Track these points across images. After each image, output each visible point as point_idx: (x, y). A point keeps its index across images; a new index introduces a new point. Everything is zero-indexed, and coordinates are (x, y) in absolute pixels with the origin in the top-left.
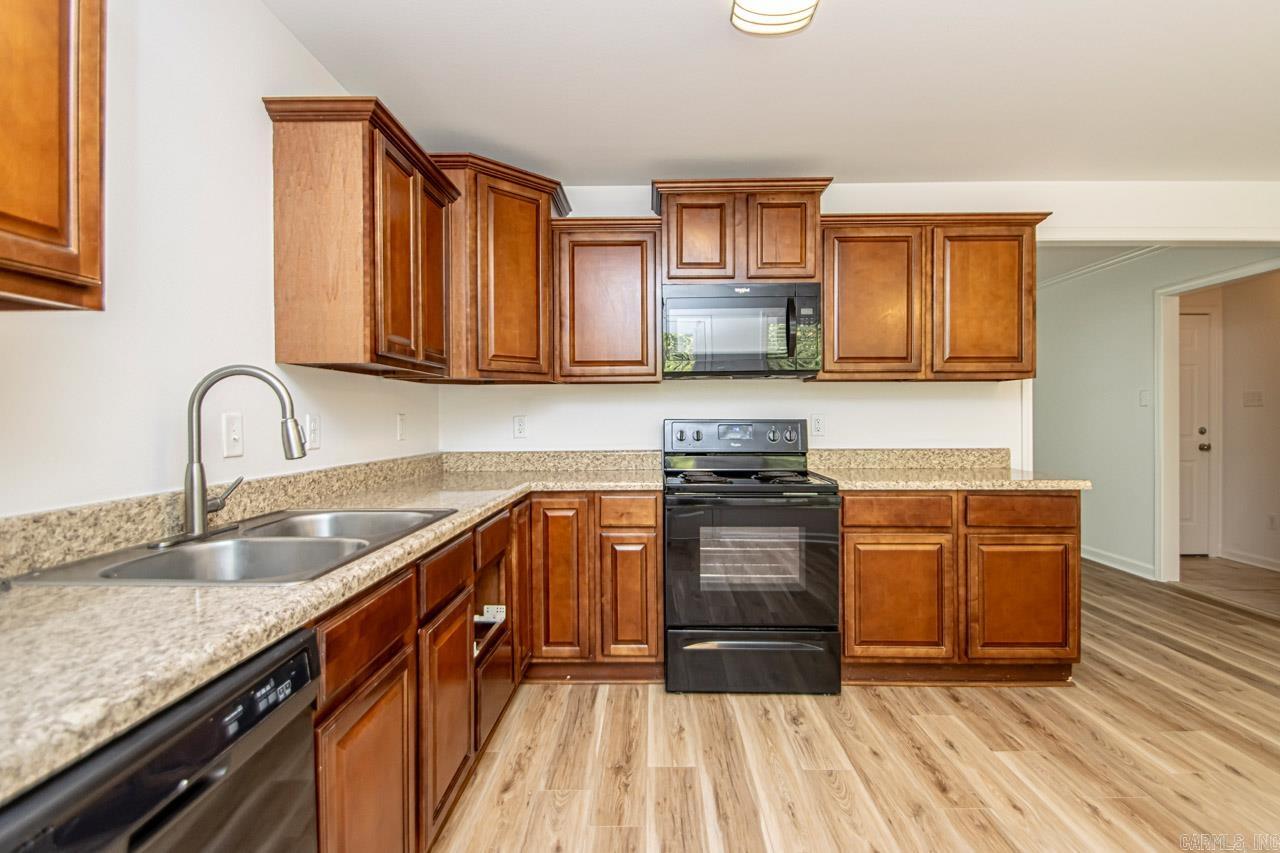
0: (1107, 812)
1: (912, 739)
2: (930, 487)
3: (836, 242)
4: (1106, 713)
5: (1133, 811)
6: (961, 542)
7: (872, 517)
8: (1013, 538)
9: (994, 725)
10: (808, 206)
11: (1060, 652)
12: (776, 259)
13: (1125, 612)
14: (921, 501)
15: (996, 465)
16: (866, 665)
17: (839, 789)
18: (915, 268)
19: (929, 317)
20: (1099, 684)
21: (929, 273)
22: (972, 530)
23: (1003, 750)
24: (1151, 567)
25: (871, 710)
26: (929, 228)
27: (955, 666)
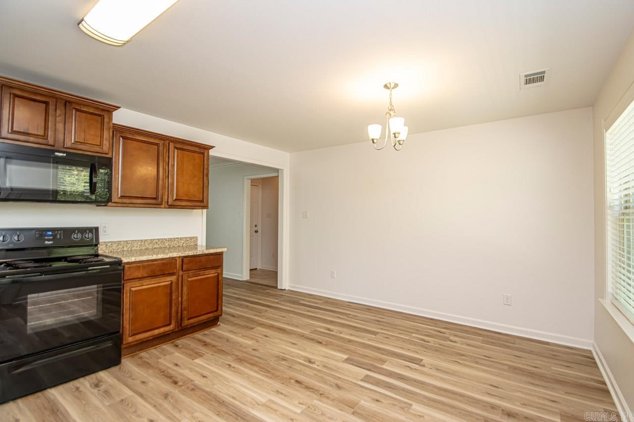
0: (233, 365)
1: (160, 370)
2: (168, 256)
3: (121, 139)
4: (230, 331)
5: (240, 360)
6: (180, 279)
7: (139, 274)
8: (200, 274)
9: (193, 350)
10: (106, 116)
11: (216, 314)
12: (84, 141)
13: (234, 294)
14: (164, 263)
15: (192, 244)
16: (134, 345)
17: (128, 405)
18: (161, 158)
19: (167, 181)
20: (228, 322)
21: (167, 161)
22: (185, 272)
23: (197, 358)
24: (241, 275)
25: (138, 365)
26: (167, 142)
27: (175, 332)
